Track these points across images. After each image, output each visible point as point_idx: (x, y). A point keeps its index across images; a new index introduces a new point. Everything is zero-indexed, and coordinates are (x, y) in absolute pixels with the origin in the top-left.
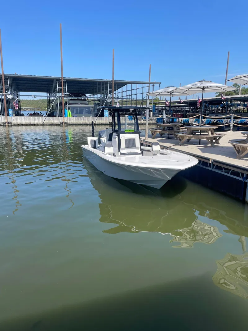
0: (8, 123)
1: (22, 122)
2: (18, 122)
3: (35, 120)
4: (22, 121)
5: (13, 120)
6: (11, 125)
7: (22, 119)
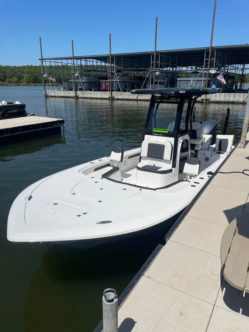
0: (206, 100)
1: (220, 100)
2: (216, 99)
3: (235, 97)
4: (220, 98)
5: (212, 96)
6: (209, 102)
7: (221, 96)
